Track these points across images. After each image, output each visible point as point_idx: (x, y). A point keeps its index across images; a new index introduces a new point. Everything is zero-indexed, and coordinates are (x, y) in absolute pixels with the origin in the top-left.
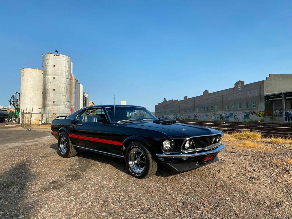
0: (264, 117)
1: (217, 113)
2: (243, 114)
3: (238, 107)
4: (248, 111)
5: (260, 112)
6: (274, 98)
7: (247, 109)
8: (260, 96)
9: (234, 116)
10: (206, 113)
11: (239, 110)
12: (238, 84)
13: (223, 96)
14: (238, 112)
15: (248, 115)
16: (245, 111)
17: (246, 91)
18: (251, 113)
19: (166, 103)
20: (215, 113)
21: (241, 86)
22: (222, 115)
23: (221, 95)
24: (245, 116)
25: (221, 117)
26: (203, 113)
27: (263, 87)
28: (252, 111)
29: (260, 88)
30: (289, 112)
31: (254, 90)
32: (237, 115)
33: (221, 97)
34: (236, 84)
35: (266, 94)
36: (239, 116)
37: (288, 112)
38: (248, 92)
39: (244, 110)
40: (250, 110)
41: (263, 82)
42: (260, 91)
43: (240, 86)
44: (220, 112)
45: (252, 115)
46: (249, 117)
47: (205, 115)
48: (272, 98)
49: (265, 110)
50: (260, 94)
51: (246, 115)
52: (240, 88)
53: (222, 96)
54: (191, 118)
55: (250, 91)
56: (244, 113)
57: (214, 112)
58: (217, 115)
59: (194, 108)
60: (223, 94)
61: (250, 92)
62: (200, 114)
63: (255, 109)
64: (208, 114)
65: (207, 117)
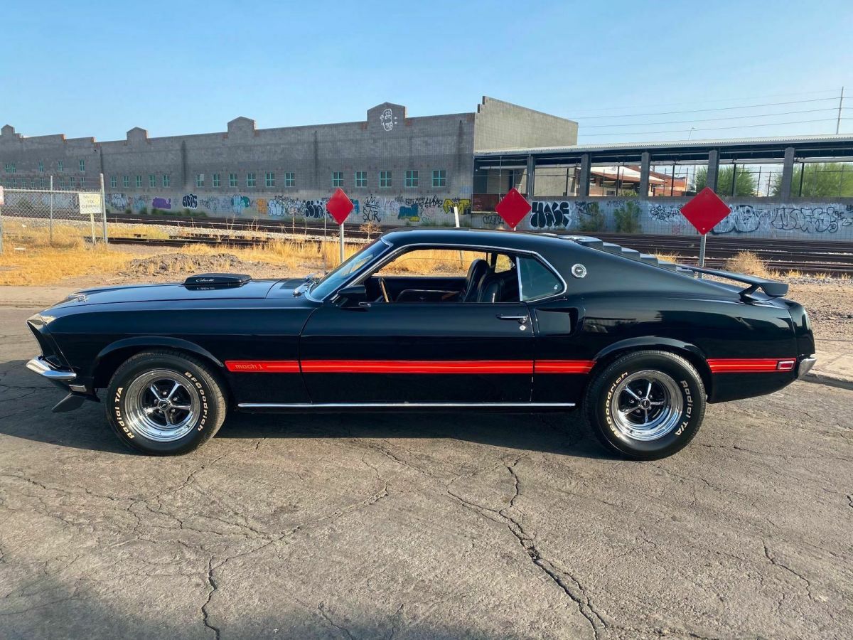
0: (469, 213)
1: (294, 196)
2: (396, 203)
3: (380, 183)
4: (414, 197)
5: (455, 200)
6: (504, 164)
7: (412, 191)
8: (460, 155)
9: (361, 209)
10: (243, 194)
11: (382, 193)
12: (381, 113)
13: (321, 145)
14: (378, 197)
15: (415, 207)
16: (405, 196)
17: (411, 138)
18: (426, 203)
19: (19, 144)
20: (285, 196)
21: (394, 121)
22: (315, 204)
23: (312, 139)
24: (402, 209)
25: (310, 209)
26: (231, 195)
27: (472, 133)
28: (431, 197)
29: (461, 134)
30: (544, 203)
31: (440, 138)
32: (376, 206)
33: (312, 146)
34: (374, 113)
35: (479, 151)
36: (382, 209)
37: (541, 204)
38: (417, 141)
39: (401, 192)
40: (421, 192)
41: (471, 117)
42: (460, 142)
43: (389, 120)
44: (304, 195)
45: (430, 209)
46: (419, 212)
47: (237, 200)
48: (497, 164)
49: (475, 196)
50: (459, 149)
51: (406, 206)
52: (390, 125)
53: (316, 142)
54: (169, 206)
55: (426, 139)
56: (399, 199)
57: (278, 191)
58: (293, 201)
59: (185, 173)
60: (320, 138)
61: (427, 144)
62: (214, 194)
63: (440, 191)
64: (253, 197)
65: (247, 206)
